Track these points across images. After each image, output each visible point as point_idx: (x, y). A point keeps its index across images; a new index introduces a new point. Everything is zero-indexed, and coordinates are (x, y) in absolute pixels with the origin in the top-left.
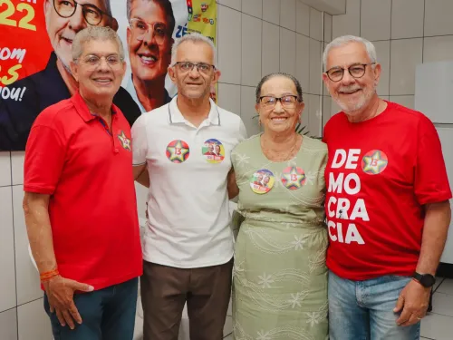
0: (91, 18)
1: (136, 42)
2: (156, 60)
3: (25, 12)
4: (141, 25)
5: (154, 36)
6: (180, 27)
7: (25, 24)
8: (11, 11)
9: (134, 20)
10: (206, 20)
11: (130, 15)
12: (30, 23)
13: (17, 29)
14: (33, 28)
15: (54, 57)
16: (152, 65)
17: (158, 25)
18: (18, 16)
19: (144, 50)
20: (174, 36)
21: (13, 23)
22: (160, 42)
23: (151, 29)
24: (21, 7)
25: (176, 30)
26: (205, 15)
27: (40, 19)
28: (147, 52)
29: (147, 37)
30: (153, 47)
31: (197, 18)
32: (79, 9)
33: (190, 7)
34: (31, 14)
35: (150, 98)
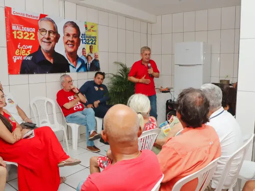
0: (51, 35)
1: (66, 41)
2: (74, 45)
3: (32, 35)
4: (68, 35)
5: (72, 38)
6: (82, 34)
7: (32, 38)
8: (28, 35)
9: (66, 34)
10: (93, 31)
11: (64, 32)
12: (33, 38)
13: (30, 40)
14: (34, 39)
15: (40, 47)
16: (72, 47)
17: (74, 34)
18: (30, 36)
19: (69, 43)
20: (80, 37)
21: (28, 39)
22: (75, 40)
23: (71, 36)
24: (31, 34)
25: (81, 35)
26: (92, 29)
27: (36, 37)
28: (70, 43)
29: (70, 38)
30: (72, 42)
31: (89, 30)
32: (48, 32)
33: (86, 27)
34: (34, 35)
35: (72, 57)
